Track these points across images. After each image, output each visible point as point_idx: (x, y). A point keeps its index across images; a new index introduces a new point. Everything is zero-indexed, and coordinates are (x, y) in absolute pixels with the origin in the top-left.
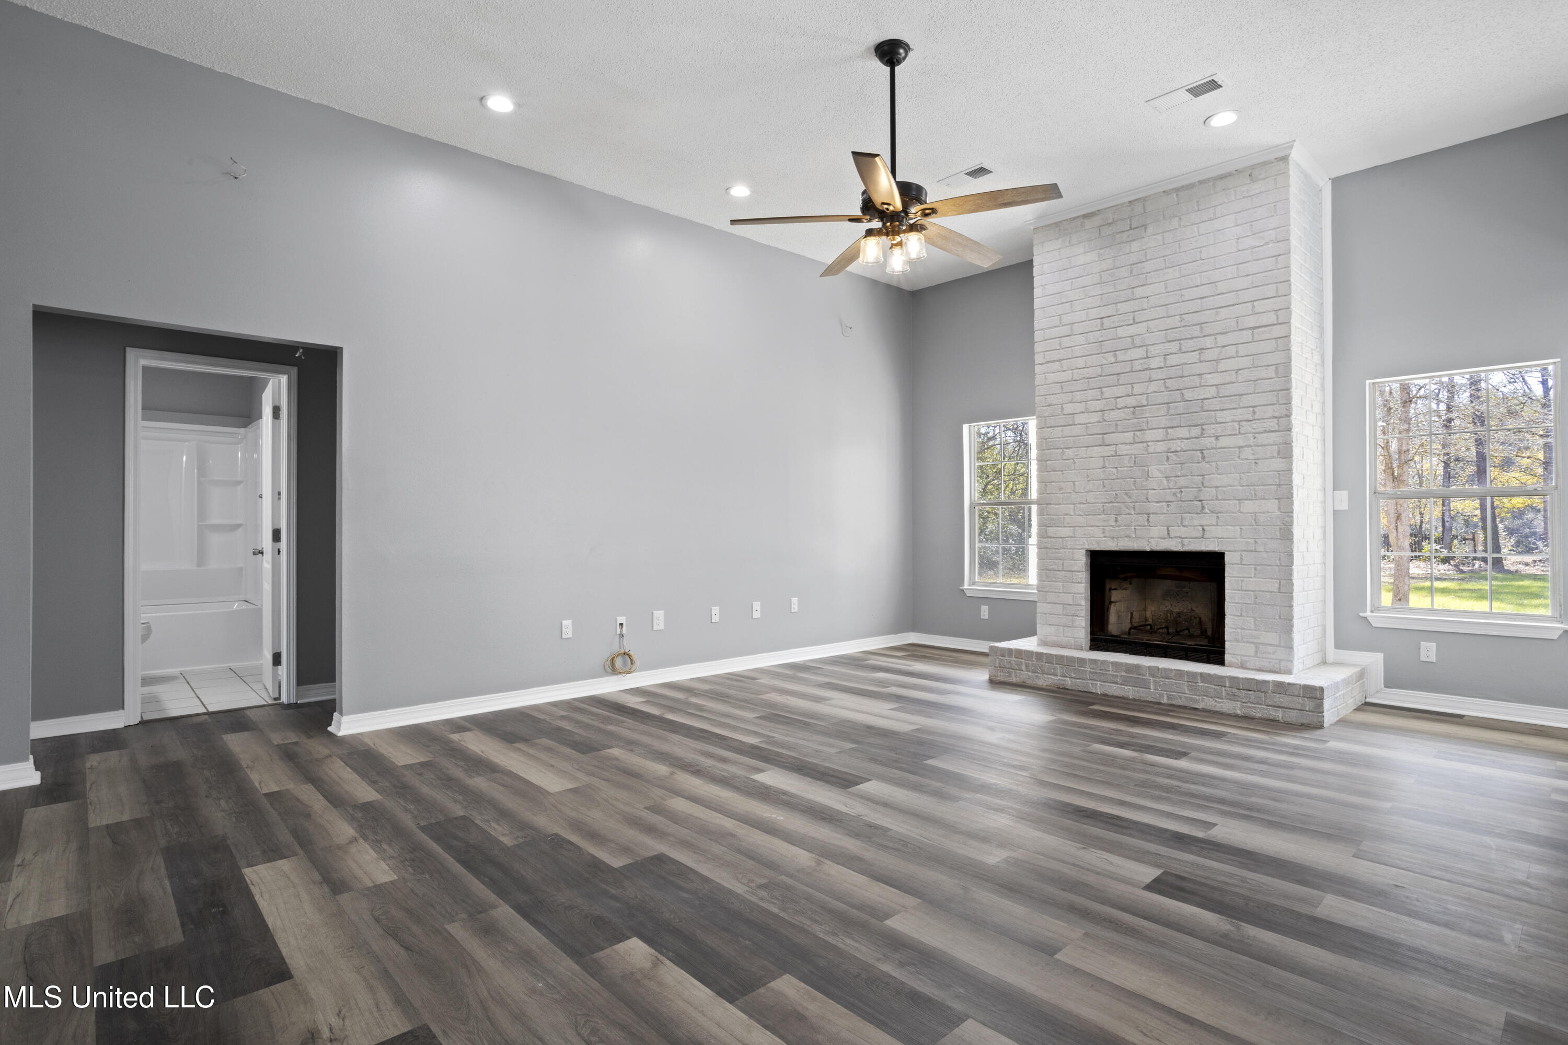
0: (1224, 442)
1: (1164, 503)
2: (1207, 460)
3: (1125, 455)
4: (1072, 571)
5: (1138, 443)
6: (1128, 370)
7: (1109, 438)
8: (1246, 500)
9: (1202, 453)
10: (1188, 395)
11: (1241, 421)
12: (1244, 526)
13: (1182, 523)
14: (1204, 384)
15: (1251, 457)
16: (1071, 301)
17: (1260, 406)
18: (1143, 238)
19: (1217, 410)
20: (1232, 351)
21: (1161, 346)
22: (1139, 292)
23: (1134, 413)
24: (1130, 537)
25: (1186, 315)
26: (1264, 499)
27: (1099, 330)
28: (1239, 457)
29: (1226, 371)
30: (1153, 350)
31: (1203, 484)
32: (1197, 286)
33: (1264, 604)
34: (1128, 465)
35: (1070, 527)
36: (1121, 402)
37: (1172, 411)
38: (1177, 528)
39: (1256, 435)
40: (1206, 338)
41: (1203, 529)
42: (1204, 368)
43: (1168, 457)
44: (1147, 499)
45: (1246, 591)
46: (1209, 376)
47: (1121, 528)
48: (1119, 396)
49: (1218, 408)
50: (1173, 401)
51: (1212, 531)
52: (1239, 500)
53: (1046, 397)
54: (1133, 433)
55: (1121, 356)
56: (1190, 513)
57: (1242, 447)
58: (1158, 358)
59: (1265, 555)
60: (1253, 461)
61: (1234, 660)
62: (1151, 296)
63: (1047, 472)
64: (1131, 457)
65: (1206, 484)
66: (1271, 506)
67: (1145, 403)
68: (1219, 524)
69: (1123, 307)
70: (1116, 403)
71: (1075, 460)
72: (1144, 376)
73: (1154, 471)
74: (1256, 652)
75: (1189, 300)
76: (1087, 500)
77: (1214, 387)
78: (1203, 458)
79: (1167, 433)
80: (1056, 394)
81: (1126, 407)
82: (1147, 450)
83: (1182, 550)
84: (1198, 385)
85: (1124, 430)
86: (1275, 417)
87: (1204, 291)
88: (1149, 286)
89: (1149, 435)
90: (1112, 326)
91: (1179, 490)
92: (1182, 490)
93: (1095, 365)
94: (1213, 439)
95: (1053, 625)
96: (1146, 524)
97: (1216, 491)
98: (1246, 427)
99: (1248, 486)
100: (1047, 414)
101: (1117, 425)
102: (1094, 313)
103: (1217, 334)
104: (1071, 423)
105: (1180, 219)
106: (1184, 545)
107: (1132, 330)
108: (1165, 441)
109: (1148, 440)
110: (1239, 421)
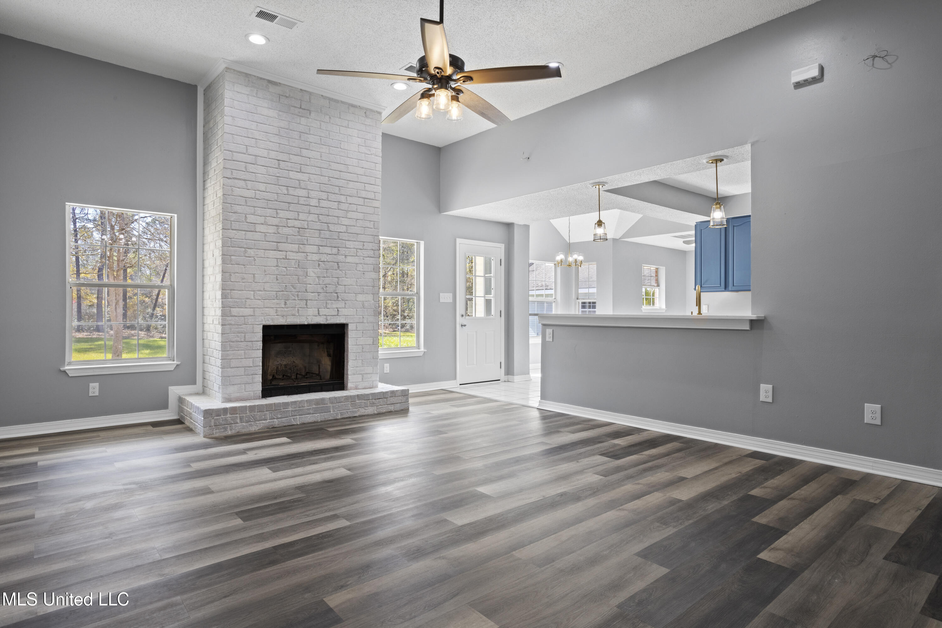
0: (349, 259)
1: (316, 294)
2: (340, 269)
3: (292, 259)
4: (252, 341)
5: (301, 252)
6: (296, 202)
7: (282, 246)
8: (359, 294)
9: (338, 264)
10: (332, 227)
11: (358, 249)
12: (358, 308)
13: (326, 306)
14: (340, 223)
15: (362, 270)
16: (257, 139)
17: (366, 242)
18: (308, 118)
19: (346, 240)
20: (354, 207)
21: (316, 193)
22: (304, 152)
23: (298, 232)
24: (295, 315)
25: (332, 179)
26: (367, 294)
27: (276, 168)
28: (356, 269)
29: (351, 219)
30: (313, 194)
31: (338, 283)
32: (338, 163)
33: (366, 352)
34: (294, 267)
35: (251, 308)
36: (291, 223)
37: (322, 236)
38: (323, 309)
39: (364, 258)
40: (342, 196)
41: (338, 310)
42: (340, 213)
43: (319, 264)
44: (306, 290)
45: (358, 345)
46: (343, 219)
47: (289, 309)
48: (289, 218)
49: (347, 239)
50: (323, 229)
51: (343, 311)
52: (356, 294)
53: (232, 205)
54: (298, 245)
55: (291, 191)
56: (331, 300)
57: (358, 264)
58: (315, 199)
59: (367, 324)
60: (363, 272)
61: (353, 386)
62: (312, 158)
63: (231, 264)
64: (296, 262)
65: (340, 283)
66: (370, 297)
67: (306, 227)
68: (346, 307)
69: (294, 159)
70: (287, 222)
71: (256, 258)
72: (306, 208)
73: (311, 272)
74: (362, 379)
75: (334, 170)
76: (264, 289)
77: (345, 226)
78: (338, 267)
79: (319, 249)
80: (240, 205)
81: (293, 227)
82: (306, 258)
83: (326, 323)
84: (337, 223)
85: (292, 242)
86: (372, 250)
87: (342, 168)
88: (311, 151)
89: (309, 249)
90: (286, 168)
91: (325, 286)
92: (327, 286)
93: (273, 192)
94: (344, 257)
95: (235, 384)
96: (305, 306)
97: (345, 288)
98: (360, 253)
99: (360, 286)
100: (232, 219)
101: (287, 238)
102: (273, 155)
103: (347, 195)
104: (253, 230)
105: (330, 118)
106: (327, 320)
107: (299, 176)
108: (317, 253)
109: (307, 252)
110: (356, 249)
